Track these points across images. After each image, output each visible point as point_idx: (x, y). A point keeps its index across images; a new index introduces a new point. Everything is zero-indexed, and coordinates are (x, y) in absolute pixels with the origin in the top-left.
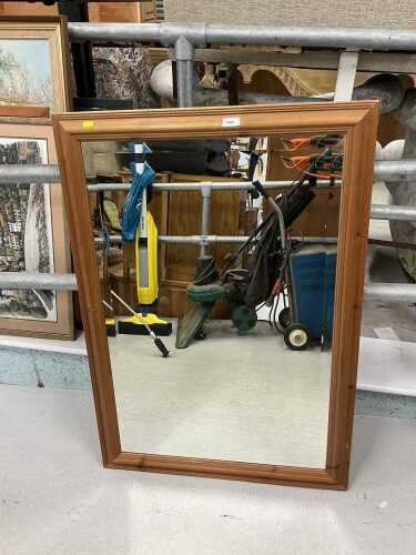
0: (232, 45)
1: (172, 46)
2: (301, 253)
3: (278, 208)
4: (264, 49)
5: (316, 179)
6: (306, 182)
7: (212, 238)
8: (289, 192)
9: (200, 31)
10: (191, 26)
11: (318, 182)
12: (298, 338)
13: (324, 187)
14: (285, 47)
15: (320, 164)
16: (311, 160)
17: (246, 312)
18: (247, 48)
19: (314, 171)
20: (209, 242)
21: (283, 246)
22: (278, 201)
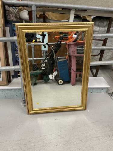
0: (46, 7)
1: (31, 7)
2: (59, 61)
3: (53, 50)
4: (53, 9)
5: (61, 42)
6: (59, 43)
7: (35, 59)
8: (55, 45)
9: (38, 3)
10: (36, 2)
11: (62, 43)
12: (61, 82)
13: (63, 44)
14: (58, 8)
15: (62, 38)
16: (60, 37)
17: (47, 77)
18: (49, 8)
19: (61, 40)
20: (35, 60)
21: (55, 59)
22: (52, 48)
